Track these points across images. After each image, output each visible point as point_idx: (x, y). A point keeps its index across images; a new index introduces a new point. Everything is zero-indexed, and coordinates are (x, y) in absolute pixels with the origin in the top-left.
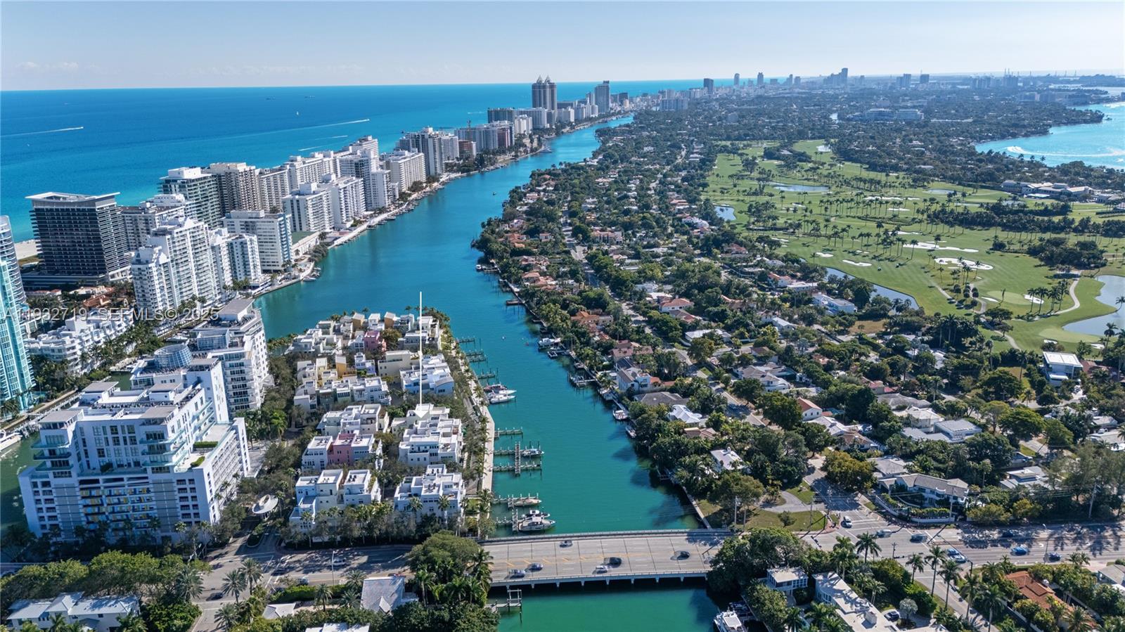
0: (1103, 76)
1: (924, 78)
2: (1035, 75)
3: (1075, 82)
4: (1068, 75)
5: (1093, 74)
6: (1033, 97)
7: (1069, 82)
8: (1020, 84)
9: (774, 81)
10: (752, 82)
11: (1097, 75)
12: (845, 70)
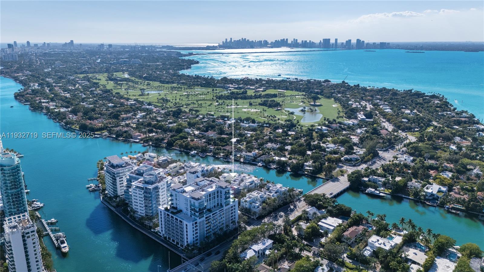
0: (169, 46)
1: (110, 46)
2: (146, 45)
3: (160, 48)
4: (157, 45)
5: (166, 45)
6: (164, 55)
7: (158, 48)
8: (147, 49)
9: (36, 45)
10: (24, 45)
11: (167, 46)
12: (72, 41)
